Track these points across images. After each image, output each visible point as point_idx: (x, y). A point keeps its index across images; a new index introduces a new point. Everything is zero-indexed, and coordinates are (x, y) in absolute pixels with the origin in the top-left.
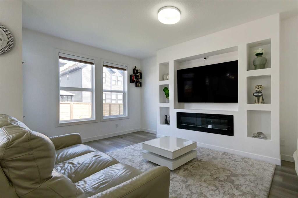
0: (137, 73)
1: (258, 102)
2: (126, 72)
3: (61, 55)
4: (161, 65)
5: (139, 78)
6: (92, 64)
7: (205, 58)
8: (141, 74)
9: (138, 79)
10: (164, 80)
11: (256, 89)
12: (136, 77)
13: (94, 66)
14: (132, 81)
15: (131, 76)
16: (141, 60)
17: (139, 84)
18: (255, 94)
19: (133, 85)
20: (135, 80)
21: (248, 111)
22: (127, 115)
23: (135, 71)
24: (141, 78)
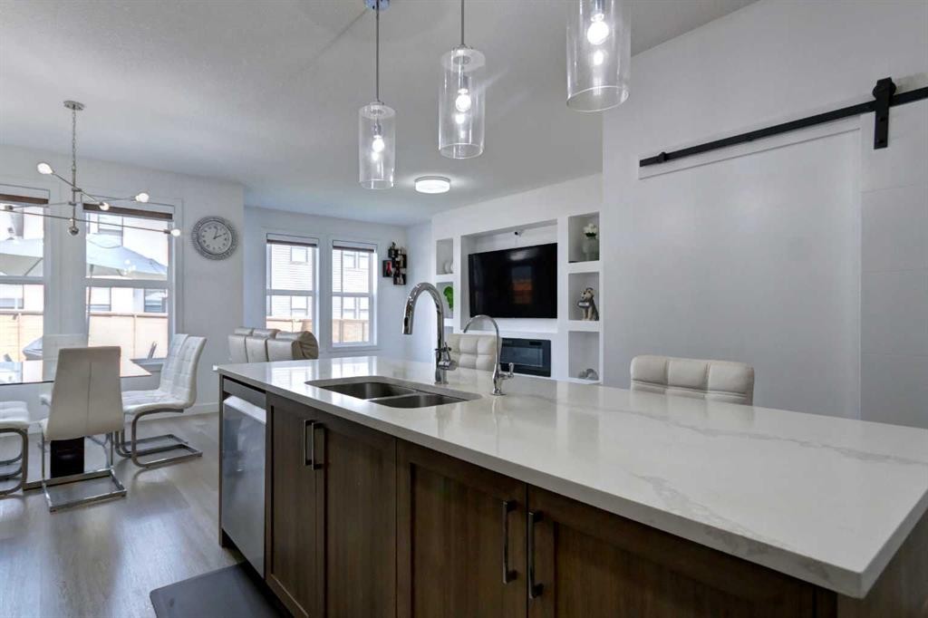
0: (396, 255)
1: (587, 317)
2: (375, 255)
3: (270, 237)
4: (440, 242)
5: (402, 264)
6: (314, 245)
7: (516, 233)
8: (405, 256)
9: (398, 269)
10: (446, 273)
11: (582, 295)
12: (396, 264)
13: (317, 250)
14: (386, 273)
15: (384, 262)
16: (405, 228)
17: (401, 278)
18: (580, 304)
19: (389, 281)
20: (392, 270)
21: (570, 332)
22: (375, 343)
23: (393, 252)
24: (405, 266)
